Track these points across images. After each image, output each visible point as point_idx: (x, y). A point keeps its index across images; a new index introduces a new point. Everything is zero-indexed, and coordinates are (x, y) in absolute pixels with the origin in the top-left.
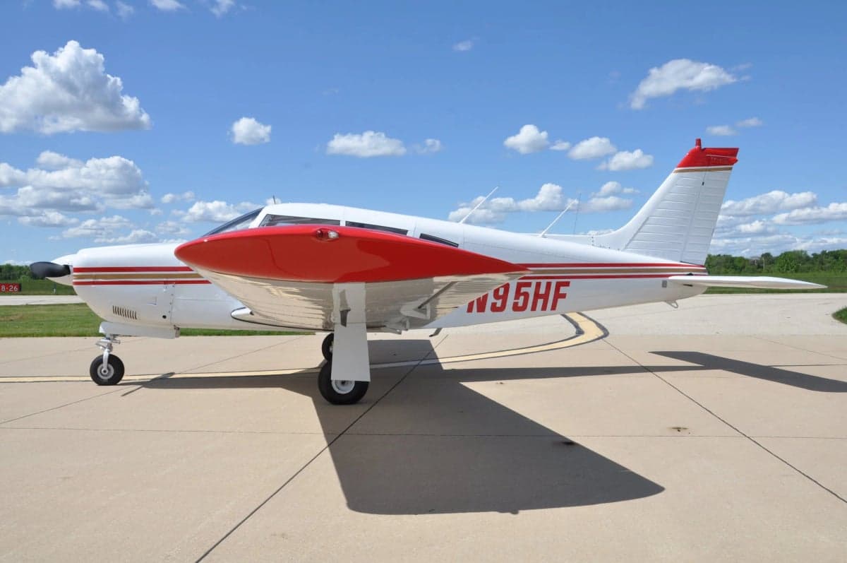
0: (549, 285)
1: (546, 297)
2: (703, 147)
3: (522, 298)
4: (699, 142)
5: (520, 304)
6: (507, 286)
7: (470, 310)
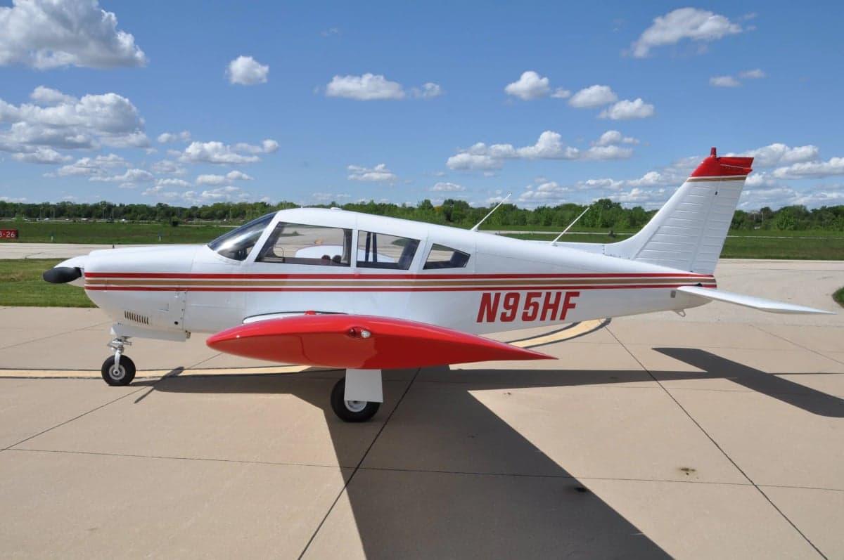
0: (559, 295)
1: (555, 307)
2: (718, 156)
3: (531, 308)
4: (714, 151)
5: (530, 314)
6: (517, 296)
7: (480, 319)
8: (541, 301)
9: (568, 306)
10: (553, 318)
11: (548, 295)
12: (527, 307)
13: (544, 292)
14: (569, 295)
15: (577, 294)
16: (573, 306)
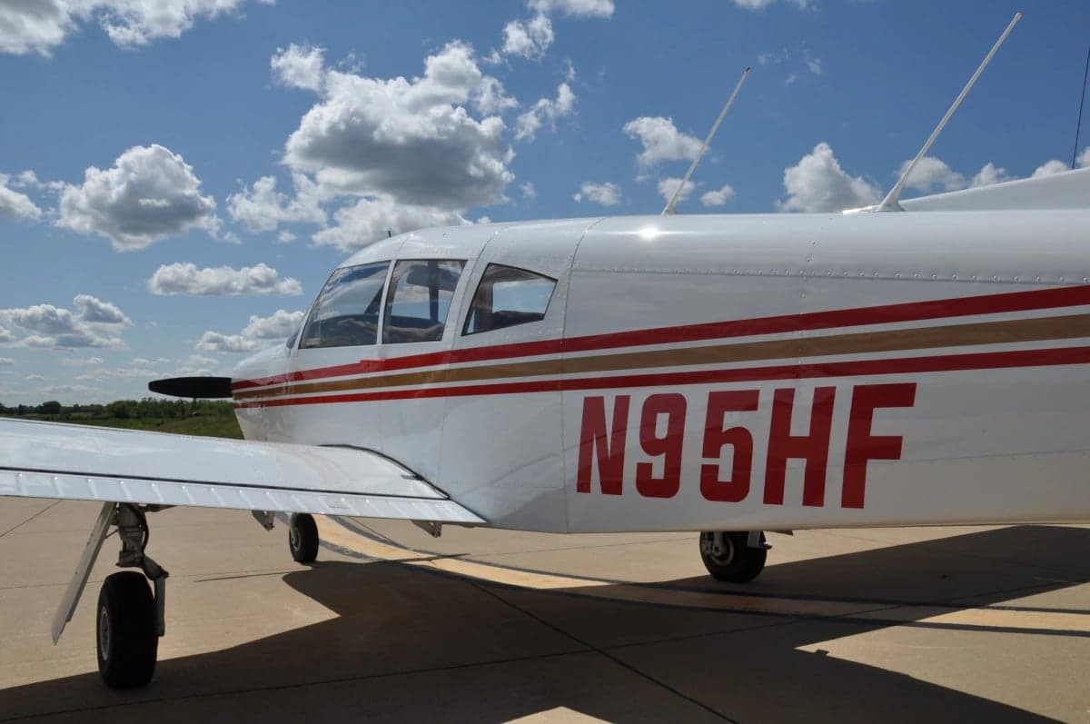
0: (824, 403)
1: (815, 448)
3: (728, 451)
5: (725, 475)
6: (677, 408)
7: (583, 486)
8: (759, 424)
9: (866, 448)
10: (814, 494)
11: (783, 403)
12: (711, 449)
13: (767, 390)
14: (865, 401)
15: (904, 396)
16: (890, 448)
